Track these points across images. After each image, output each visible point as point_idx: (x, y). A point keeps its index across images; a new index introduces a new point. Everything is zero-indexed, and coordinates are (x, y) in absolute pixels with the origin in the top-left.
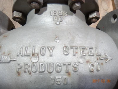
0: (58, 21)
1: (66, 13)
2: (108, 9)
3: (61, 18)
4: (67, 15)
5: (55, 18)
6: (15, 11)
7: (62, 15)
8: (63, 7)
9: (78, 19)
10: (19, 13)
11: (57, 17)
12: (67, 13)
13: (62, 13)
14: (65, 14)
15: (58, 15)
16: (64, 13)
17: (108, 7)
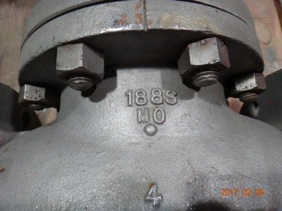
0: (152, 121)
1: (172, 96)
2: (271, 40)
3: (159, 113)
4: (175, 99)
5: (143, 114)
6: (26, 86)
7: (162, 103)
8: (162, 76)
9: (208, 103)
10: (38, 89)
11: (148, 109)
12: (176, 95)
13: (162, 94)
14: (170, 98)
15: (149, 103)
16: (167, 94)
17: (271, 35)
